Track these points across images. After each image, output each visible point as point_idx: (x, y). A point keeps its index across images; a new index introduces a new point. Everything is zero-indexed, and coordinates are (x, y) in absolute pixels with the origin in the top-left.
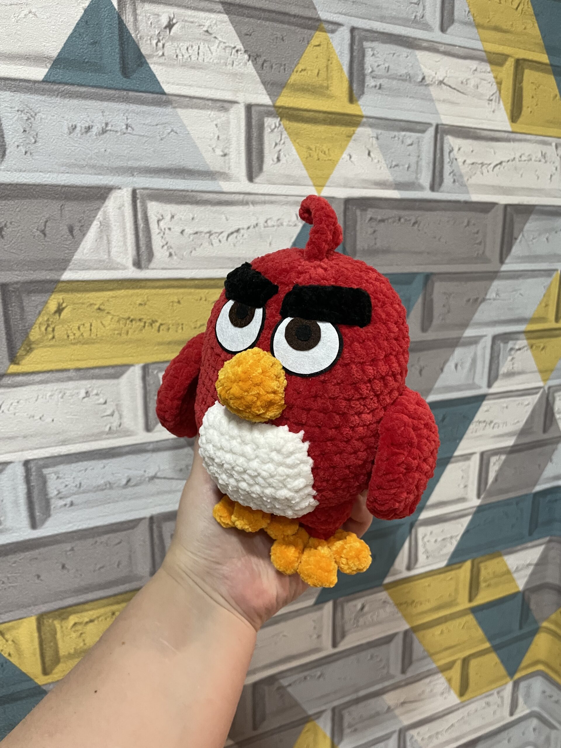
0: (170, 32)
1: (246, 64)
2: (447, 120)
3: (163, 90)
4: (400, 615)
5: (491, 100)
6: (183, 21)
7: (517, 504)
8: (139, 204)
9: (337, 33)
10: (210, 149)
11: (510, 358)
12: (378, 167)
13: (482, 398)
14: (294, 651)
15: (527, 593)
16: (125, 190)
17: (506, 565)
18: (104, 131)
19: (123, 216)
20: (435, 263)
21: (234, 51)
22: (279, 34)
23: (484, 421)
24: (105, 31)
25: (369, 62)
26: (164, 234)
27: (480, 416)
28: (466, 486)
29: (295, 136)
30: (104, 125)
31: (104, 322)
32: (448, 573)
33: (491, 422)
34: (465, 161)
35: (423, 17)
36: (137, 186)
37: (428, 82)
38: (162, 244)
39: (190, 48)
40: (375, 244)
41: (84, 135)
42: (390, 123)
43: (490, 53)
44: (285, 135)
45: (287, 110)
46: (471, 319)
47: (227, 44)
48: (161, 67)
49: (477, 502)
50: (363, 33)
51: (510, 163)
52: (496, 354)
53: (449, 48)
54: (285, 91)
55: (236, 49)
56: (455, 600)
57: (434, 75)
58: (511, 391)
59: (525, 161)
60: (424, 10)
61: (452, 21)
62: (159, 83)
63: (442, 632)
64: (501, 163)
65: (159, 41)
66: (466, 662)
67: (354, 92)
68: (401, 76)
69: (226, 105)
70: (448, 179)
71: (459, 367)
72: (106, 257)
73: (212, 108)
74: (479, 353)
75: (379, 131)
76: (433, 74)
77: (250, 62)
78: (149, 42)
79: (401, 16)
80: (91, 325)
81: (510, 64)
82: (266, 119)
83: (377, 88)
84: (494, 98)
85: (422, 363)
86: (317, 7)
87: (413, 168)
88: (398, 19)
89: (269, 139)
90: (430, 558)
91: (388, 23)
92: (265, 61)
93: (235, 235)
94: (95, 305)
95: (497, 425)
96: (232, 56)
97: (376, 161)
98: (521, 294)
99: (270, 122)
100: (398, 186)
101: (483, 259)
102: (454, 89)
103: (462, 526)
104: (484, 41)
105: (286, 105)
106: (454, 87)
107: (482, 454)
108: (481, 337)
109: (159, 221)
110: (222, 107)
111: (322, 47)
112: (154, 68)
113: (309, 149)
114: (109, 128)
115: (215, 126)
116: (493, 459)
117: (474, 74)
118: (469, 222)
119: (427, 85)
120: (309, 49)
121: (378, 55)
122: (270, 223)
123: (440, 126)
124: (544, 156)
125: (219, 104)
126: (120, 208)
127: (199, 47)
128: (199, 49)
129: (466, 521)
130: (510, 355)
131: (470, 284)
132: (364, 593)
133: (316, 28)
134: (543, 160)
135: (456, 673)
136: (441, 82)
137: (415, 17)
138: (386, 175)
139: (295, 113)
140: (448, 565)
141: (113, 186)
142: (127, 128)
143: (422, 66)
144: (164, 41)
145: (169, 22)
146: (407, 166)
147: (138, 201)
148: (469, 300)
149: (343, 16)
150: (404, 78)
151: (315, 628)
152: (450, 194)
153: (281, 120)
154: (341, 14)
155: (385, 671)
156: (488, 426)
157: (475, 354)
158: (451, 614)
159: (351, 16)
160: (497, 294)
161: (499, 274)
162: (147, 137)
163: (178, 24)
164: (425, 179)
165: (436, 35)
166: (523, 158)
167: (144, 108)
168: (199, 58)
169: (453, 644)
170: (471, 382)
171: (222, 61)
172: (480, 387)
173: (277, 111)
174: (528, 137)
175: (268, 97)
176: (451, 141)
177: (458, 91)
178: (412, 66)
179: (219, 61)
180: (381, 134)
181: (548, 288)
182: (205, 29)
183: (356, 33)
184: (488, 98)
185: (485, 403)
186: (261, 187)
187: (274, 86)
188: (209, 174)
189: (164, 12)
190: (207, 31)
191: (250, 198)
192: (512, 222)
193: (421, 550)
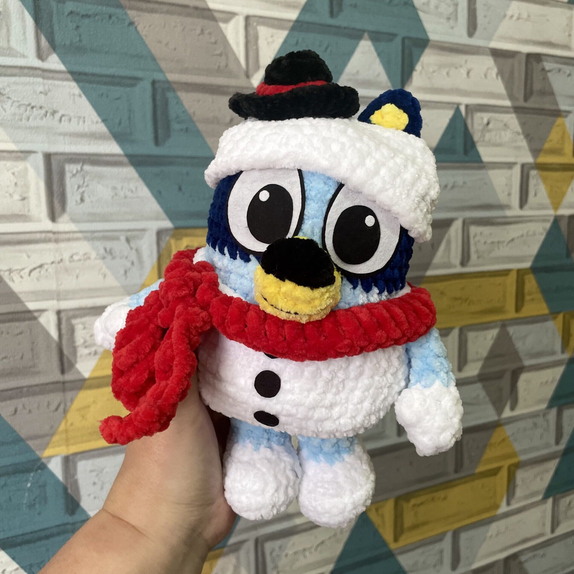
1: (522, 141)
3: (482, 160)
6: (494, 120)
9: (568, 117)
10: (502, 191)
14: (528, 535)
16: (460, 220)
22: (539, 122)
26: (476, 244)
36: (466, 217)
38: (475, 251)
44: (540, 180)
45: (542, 165)
47: (514, 130)
48: (482, 148)
54: (541, 154)
55: (518, 133)
62: (480, 157)
69: (512, 165)
72: (447, 260)
73: (505, 168)
77: (525, 139)
78: (477, 134)
86: (559, 103)
92: (532, 138)
93: (511, 242)
94: (440, 290)
96: (516, 137)
99: (533, 173)
109: (474, 237)
110: (510, 167)
111: (560, 126)
112: (479, 149)
113: (552, 187)
115: (505, 178)
120: (554, 128)
122: (530, 234)
125: (508, 165)
126: (456, 232)
133: (558, 116)
139: (546, 166)
141: (455, 218)
147: (465, 226)
151: (541, 517)
153: (538, 171)
154: (570, 105)
163: (492, 122)
167: (473, 172)
171: (511, 141)
173: (536, 166)
175: (532, 158)
182: (504, 123)
186: (526, 212)
187: (536, 152)
188: (501, 207)
189: (485, 116)
190: (505, 125)
191: (521, 219)
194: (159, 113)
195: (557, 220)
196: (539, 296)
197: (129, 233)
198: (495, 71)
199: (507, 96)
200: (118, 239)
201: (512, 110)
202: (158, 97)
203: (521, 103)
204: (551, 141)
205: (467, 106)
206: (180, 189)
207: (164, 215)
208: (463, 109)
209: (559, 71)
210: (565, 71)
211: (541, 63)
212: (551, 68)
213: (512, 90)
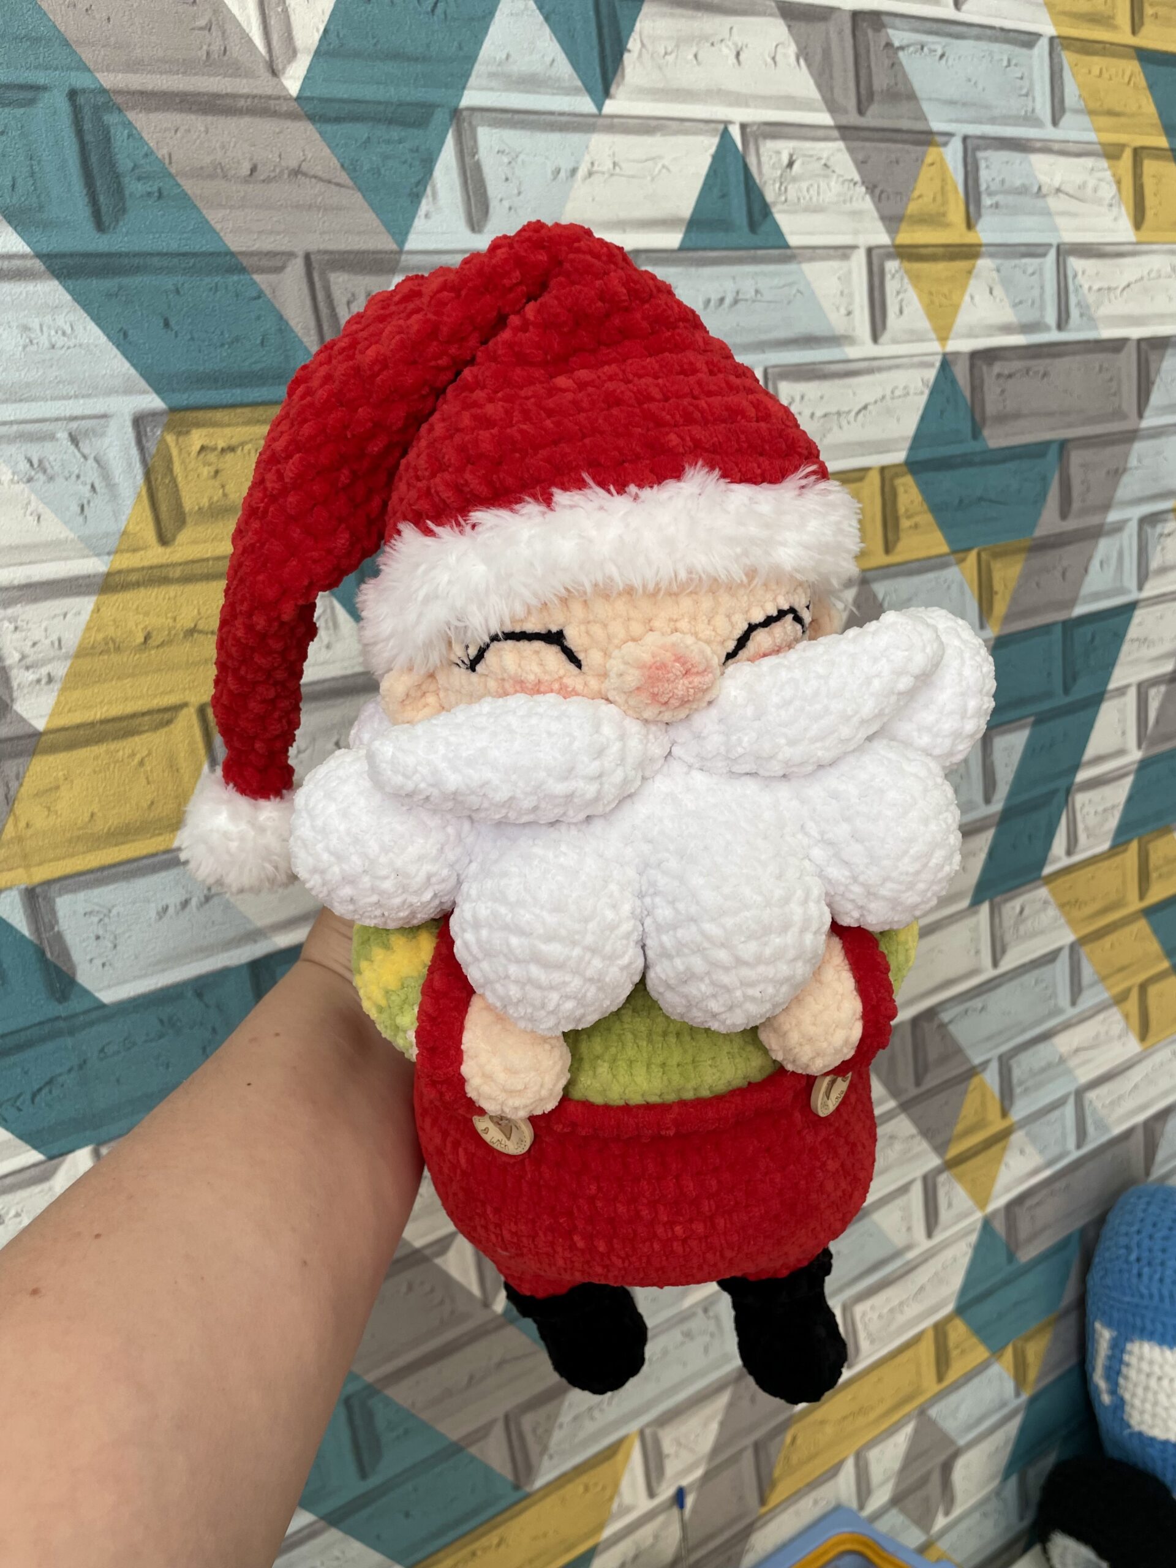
0: (791, 172)
1: (863, 199)
2: (1070, 236)
3: (788, 242)
4: (1062, 921)
5: (1111, 205)
6: (802, 156)
9: (950, 146)
10: (835, 308)
11: (1160, 547)
12: (1001, 307)
13: (1130, 608)
14: (951, 974)
18: (736, 302)
20: (1070, 425)
21: (852, 185)
22: (894, 157)
23: (1138, 640)
24: (732, 180)
25: (984, 175)
27: (1133, 632)
28: (1124, 732)
29: (916, 279)
30: (735, 294)
32: (1114, 858)
33: (1146, 640)
34: (1091, 287)
35: (1033, 111)
36: (767, 364)
37: (1045, 192)
39: (810, 188)
40: (1005, 407)
41: (716, 308)
42: (1008, 249)
43: (1105, 144)
44: (906, 280)
45: (907, 249)
46: (1113, 498)
47: (846, 177)
48: (784, 216)
49: (1135, 755)
50: (975, 142)
51: (1139, 283)
52: (1143, 545)
53: (1061, 146)
54: (904, 226)
55: (853, 182)
56: (1124, 897)
58: (1164, 595)
59: (1154, 278)
60: (1034, 100)
61: (1063, 110)
62: (783, 235)
63: (1112, 945)
64: (1128, 286)
65: (782, 185)
66: (1143, 988)
67: (971, 216)
68: (1017, 188)
69: (848, 251)
70: (1074, 312)
71: (1105, 566)
73: (835, 258)
74: (1126, 543)
75: (998, 261)
76: (1049, 181)
77: (868, 195)
78: (772, 187)
79: (1011, 113)
81: (1127, 155)
82: (886, 264)
83: (994, 207)
84: (1114, 201)
85: (1064, 563)
86: (928, 117)
87: (1037, 305)
88: (1009, 117)
89: (891, 286)
90: (1092, 838)
91: (1000, 124)
92: (882, 192)
93: (863, 412)
95: (1151, 644)
96: (850, 191)
97: (998, 300)
98: (1165, 458)
99: (892, 266)
100: (1026, 328)
101: (1118, 414)
103: (1124, 790)
104: (1098, 131)
105: (906, 243)
106: (1071, 192)
107: (1139, 685)
108: (1125, 521)
110: (844, 255)
111: (935, 165)
112: (779, 217)
113: (931, 293)
114: (740, 297)
115: (838, 279)
116: (1153, 692)
117: (1091, 174)
118: (1101, 367)
119: (1045, 196)
120: (924, 169)
121: (993, 166)
122: (897, 393)
123: (1061, 246)
125: (840, 252)
127: (819, 185)
128: (819, 187)
129: (1128, 781)
130: (1159, 543)
131: (1108, 451)
132: (1022, 889)
133: (929, 144)
134: (1173, 275)
135: (1132, 1004)
136: (1058, 190)
137: (1026, 112)
138: (1009, 315)
139: (914, 251)
140: (1112, 847)
142: (756, 295)
143: (1037, 173)
144: (786, 184)
145: (790, 160)
146: (1030, 302)
148: (1108, 473)
149: (954, 123)
150: (1020, 190)
151: (972, 940)
152: (1078, 333)
153: (900, 263)
154: (951, 121)
155: (1053, 1002)
156: (1143, 645)
157: (1121, 545)
158: (1122, 919)
159: (961, 122)
160: (1139, 461)
161: (1139, 433)
162: (775, 302)
163: (798, 160)
164: (1051, 318)
165: (1048, 132)
166: (1152, 275)
167: (772, 268)
168: (820, 199)
169: (1127, 962)
170: (1119, 585)
171: (842, 199)
172: (1129, 592)
173: (897, 252)
174: (1155, 247)
175: (887, 235)
176: (1074, 264)
178: (1026, 175)
179: (838, 200)
180: (1002, 265)
182: (823, 162)
183: (969, 141)
184: (1107, 202)
185: (1137, 612)
186: (885, 349)
187: (892, 221)
188: (835, 340)
189: (784, 148)
190: (825, 165)
191: (875, 364)
192: (1147, 361)
193: (1080, 826)
194: (94, 159)
195: (947, 363)
196: (927, 518)
197: (74, 425)
198: (792, 49)
199: (821, 104)
200: (52, 437)
201: (835, 133)
202: (87, 126)
203: (853, 118)
204: (920, 196)
205: (743, 127)
206: (167, 324)
207: (143, 384)
208: (735, 132)
209: (922, 48)
210: (933, 47)
211: (883, 30)
212: (905, 42)
213: (832, 89)
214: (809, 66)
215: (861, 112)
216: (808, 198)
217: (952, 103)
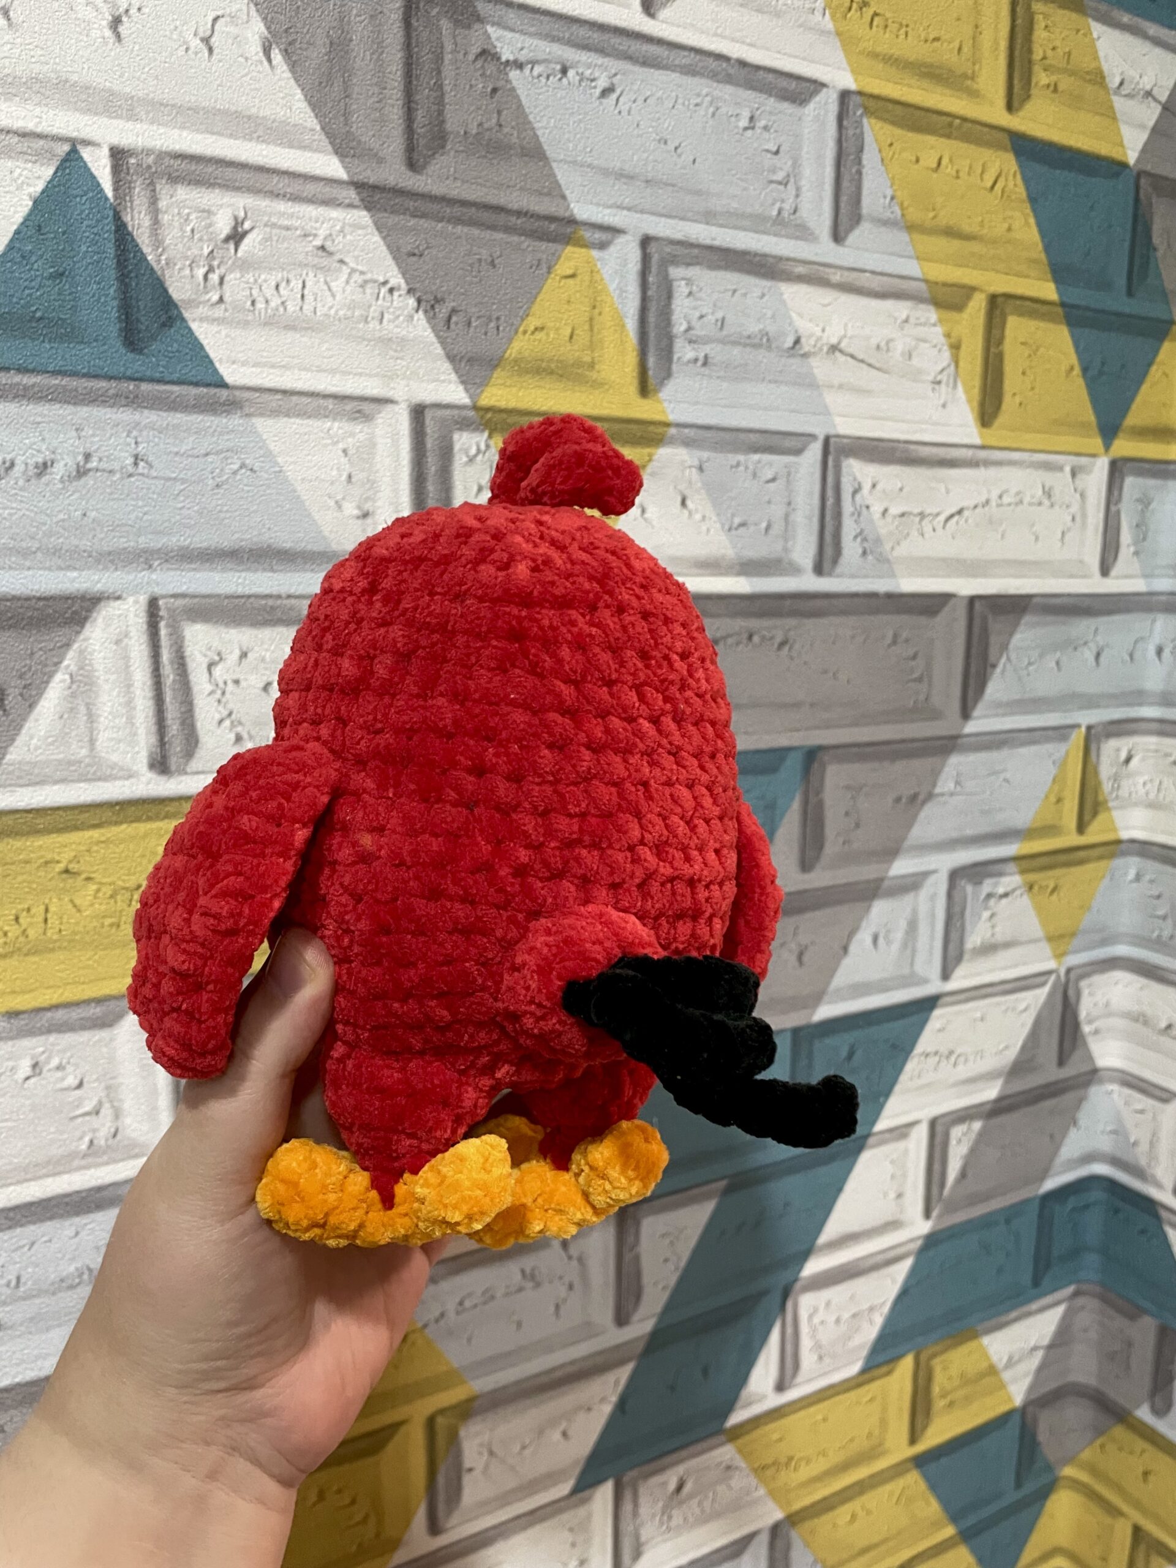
0: (236, 250)
1: (411, 317)
2: (847, 426)
3: (222, 378)
4: (762, 1491)
5: (939, 383)
6: (266, 225)
7: (1008, 1221)
8: (163, 632)
9: (613, 249)
10: (332, 503)
11: (986, 914)
12: (704, 528)
13: (929, 1004)
15: (1030, 1409)
16: (131, 600)
17: (985, 1355)
18: (81, 472)
19: (126, 658)
20: (828, 726)
21: (384, 290)
22: (485, 253)
23: (936, 1053)
24: (84, 248)
25: (682, 309)
26: (223, 693)
27: (927, 1041)
28: (900, 1196)
30: (80, 458)
31: (78, 902)
32: (866, 1388)
33: (951, 1053)
34: (886, 511)
35: (795, 212)
36: (158, 591)
37: (806, 349)
38: (217, 717)
39: (283, 285)
41: (33, 481)
42: (727, 436)
43: (936, 283)
45: (504, 416)
46: (904, 838)
47: (369, 276)
48: (215, 328)
49: (924, 1227)
50: (668, 249)
51: (979, 510)
52: (957, 909)
53: (850, 277)
54: (498, 373)
55: (389, 286)
56: (880, 1444)
57: (819, 333)
58: (991, 985)
59: (1009, 505)
60: (797, 196)
61: (856, 219)
62: (211, 362)
63: (854, 1517)
64: (960, 512)
65: (211, 270)
67: (650, 373)
68: (749, 337)
69: (366, 407)
70: (851, 548)
71: (881, 941)
72: (84, 752)
73: (335, 416)
74: (923, 909)
75: (705, 455)
76: (817, 331)
77: (421, 312)
78: (187, 272)
79: (749, 210)
80: (47, 910)
81: (977, 305)
82: (456, 436)
83: (700, 363)
84: (943, 377)
85: (803, 939)
86: (567, 193)
87: (777, 529)
88: (743, 216)
89: (464, 478)
90: (827, 1360)
91: (721, 226)
94: (58, 862)
95: (962, 1059)
96: (380, 302)
97: (698, 517)
98: (1006, 780)
100: (747, 567)
102: (862, 361)
103: (894, 1281)
104: (925, 260)
105: (503, 404)
106: (861, 357)
107: (933, 1123)
108: (926, 874)
109: (211, 666)
110: (359, 411)
111: (579, 278)
112: (200, 330)
114: (93, 464)
115: (340, 453)
116: (957, 1132)
117: (902, 329)
118: (895, 636)
119: (805, 356)
120: (551, 283)
121: (702, 295)
123: (832, 440)
124: (1048, 493)
125: (350, 406)
126: (118, 642)
127: (304, 282)
128: (304, 287)
129: (902, 1269)
130: (986, 908)
131: (900, 766)
132: (684, 1453)
133: (567, 240)
134: (1046, 502)
136: (834, 348)
137: (780, 211)
138: (719, 544)
140: (864, 1371)
141: (102, 593)
142: (136, 464)
143: (794, 315)
144: (223, 270)
145: (235, 228)
146: (764, 525)
147: (162, 624)
148: (898, 800)
149: (625, 212)
150: (757, 341)
151: (573, 1545)
152: (856, 581)
153: (490, 437)
154: (621, 207)
156: (944, 1062)
157: (915, 912)
158: (872, 1476)
159: (642, 212)
160: (957, 783)
161: (960, 741)
162: (183, 481)
163: (256, 231)
164: (804, 551)
165: (823, 250)
166: (1006, 499)
167: (177, 418)
168: (305, 307)
169: (876, 1539)
170: (906, 971)
172: (925, 981)
173: (482, 417)
174: (1016, 456)
175: (461, 388)
176: (856, 470)
177: (870, 365)
178: (773, 317)
179: (349, 313)
180: (708, 460)
181: (1062, 765)
183: (653, 248)
184: (931, 378)
185: (937, 1013)
187: (473, 365)
189: (221, 205)
190: (322, 248)
192: (985, 631)
193: (806, 1343)
199: (319, 139)
203: (392, 173)
204: (540, 330)
205: (117, 154)
208: (97, 162)
209: (564, 71)
210: (588, 73)
211: (477, 26)
212: (522, 57)
213: (346, 115)
214: (293, 66)
215: (412, 165)
216: (275, 302)
217: (624, 176)
